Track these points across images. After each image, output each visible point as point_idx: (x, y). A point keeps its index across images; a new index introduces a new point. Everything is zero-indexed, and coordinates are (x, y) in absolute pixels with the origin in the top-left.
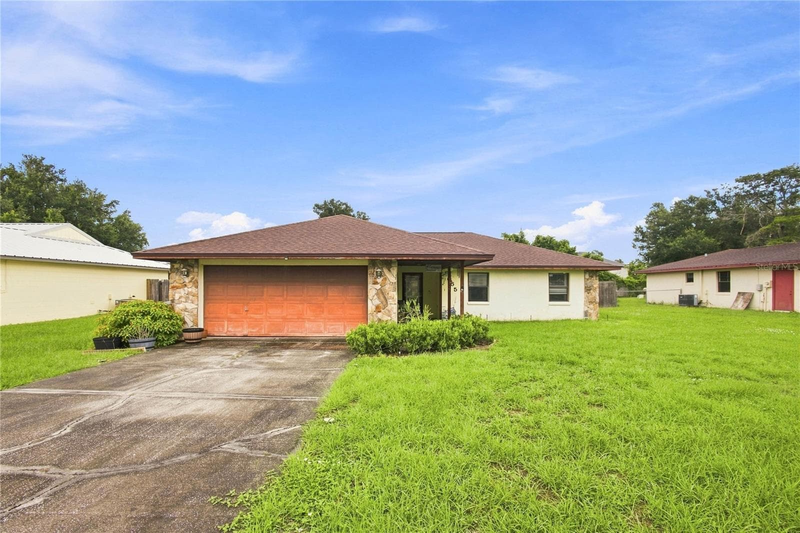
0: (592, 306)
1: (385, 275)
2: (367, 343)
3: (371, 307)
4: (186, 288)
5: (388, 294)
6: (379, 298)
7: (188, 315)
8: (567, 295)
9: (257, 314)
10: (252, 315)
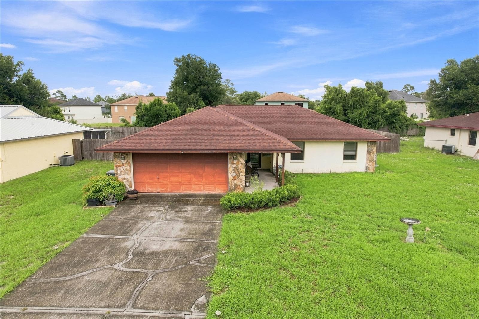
0: (370, 163)
1: (239, 159)
2: (231, 205)
3: (230, 177)
4: (124, 167)
5: (240, 170)
6: (235, 172)
7: (126, 181)
8: (355, 156)
9: (164, 180)
10: (162, 181)
